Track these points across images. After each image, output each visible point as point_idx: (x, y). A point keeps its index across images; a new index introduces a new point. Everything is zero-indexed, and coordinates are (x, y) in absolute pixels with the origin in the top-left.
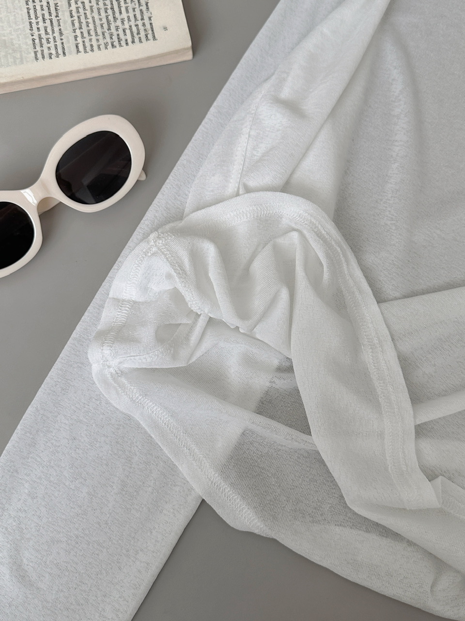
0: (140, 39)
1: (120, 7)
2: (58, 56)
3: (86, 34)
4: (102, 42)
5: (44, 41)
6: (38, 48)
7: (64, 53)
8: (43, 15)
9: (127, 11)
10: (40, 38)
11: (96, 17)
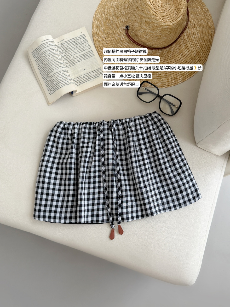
0: (85, 37)
1: (78, 43)
2: (93, 52)
3: (86, 47)
4: (87, 44)
5: (90, 55)
6: (92, 56)
7: (92, 51)
8: (84, 57)
9: (79, 41)
10: (89, 56)
11: (82, 46)
